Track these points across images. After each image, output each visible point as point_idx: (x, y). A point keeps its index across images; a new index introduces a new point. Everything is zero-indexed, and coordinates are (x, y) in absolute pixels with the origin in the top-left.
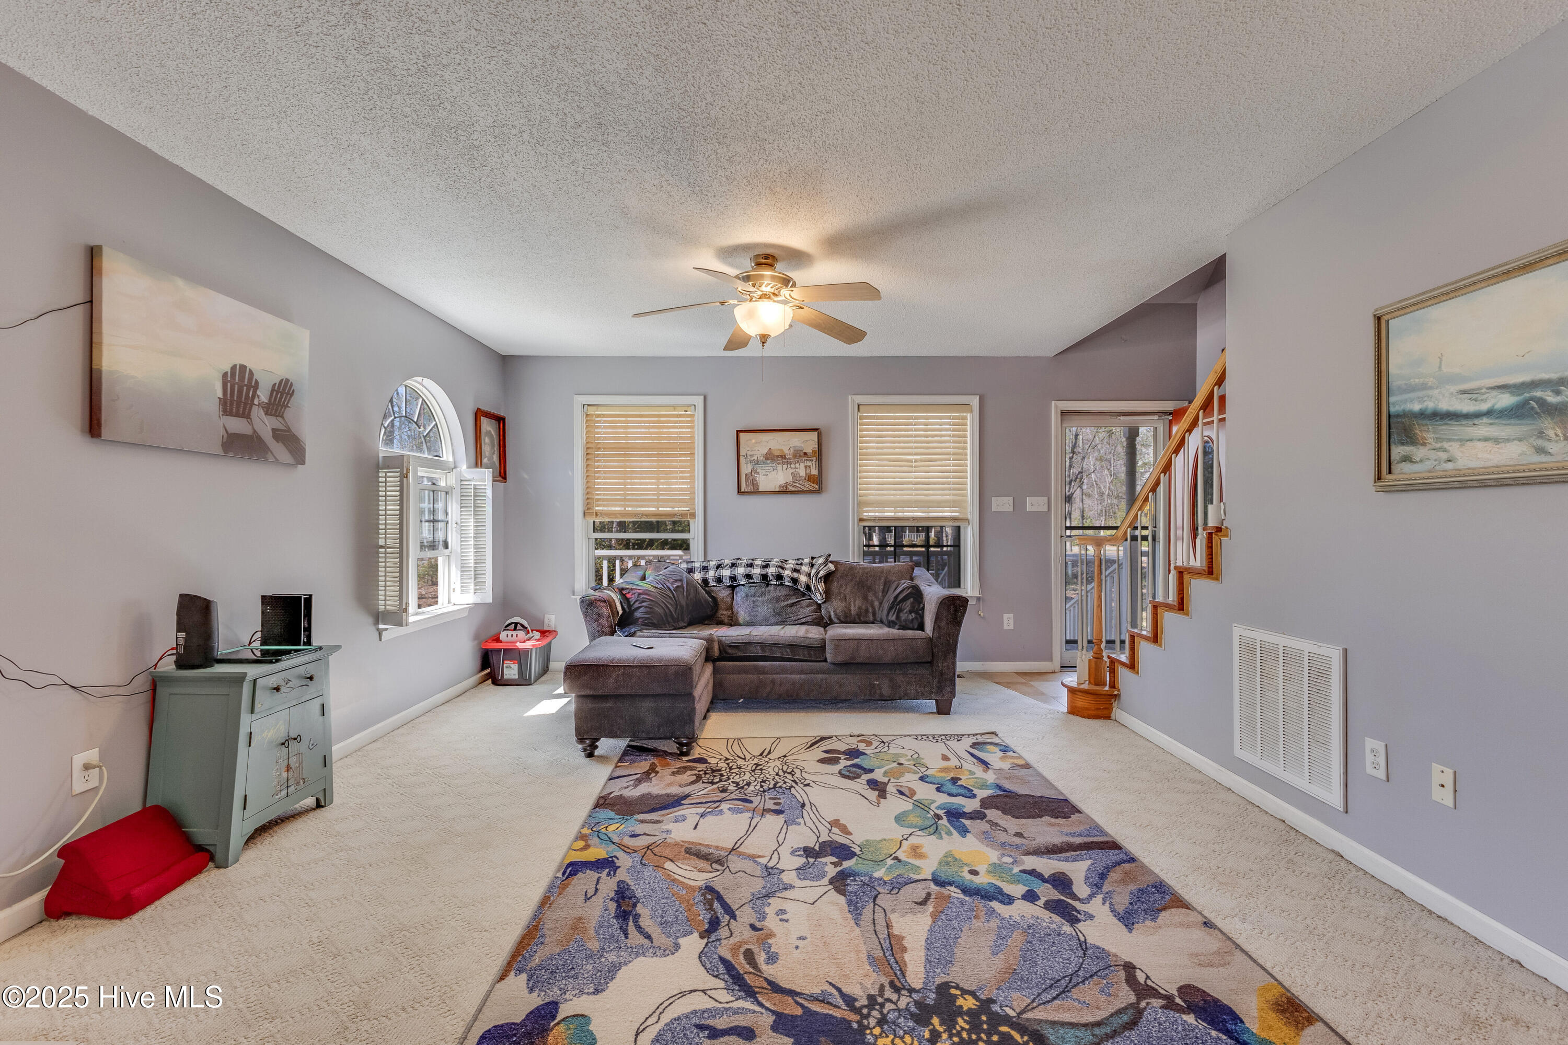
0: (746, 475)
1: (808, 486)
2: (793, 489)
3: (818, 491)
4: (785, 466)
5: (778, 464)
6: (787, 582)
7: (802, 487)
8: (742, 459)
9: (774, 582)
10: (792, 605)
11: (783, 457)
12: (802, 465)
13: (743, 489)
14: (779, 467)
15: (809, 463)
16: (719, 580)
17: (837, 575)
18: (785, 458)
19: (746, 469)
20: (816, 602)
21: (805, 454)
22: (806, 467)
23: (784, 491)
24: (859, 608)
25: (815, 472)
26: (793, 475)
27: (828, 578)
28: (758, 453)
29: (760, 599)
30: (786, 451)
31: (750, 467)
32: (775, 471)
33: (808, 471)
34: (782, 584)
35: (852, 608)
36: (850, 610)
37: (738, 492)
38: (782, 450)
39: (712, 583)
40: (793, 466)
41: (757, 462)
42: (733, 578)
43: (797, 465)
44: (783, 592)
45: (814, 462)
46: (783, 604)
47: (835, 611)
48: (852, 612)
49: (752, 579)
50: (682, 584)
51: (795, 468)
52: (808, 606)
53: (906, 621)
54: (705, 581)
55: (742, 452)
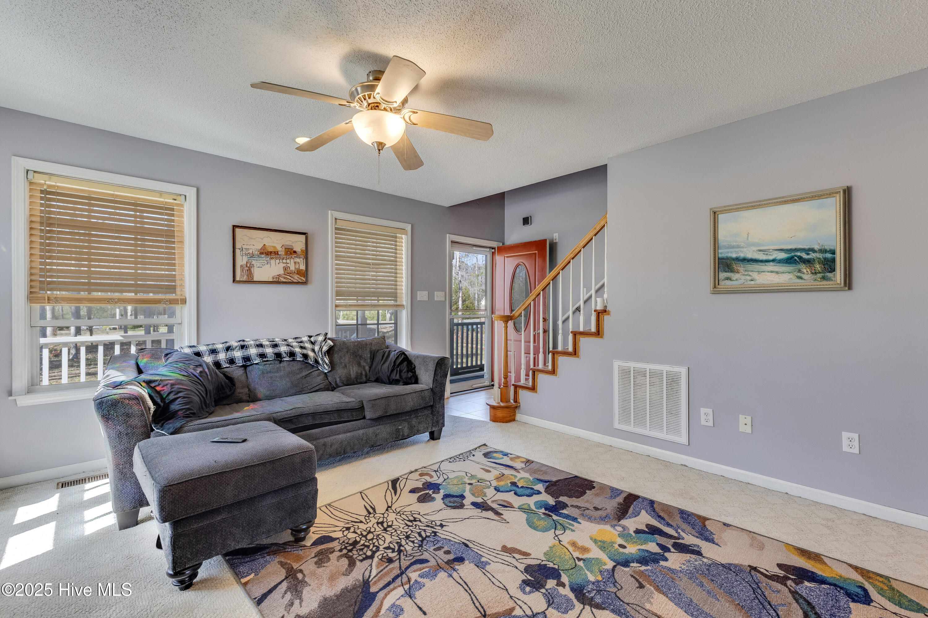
0: (241, 266)
1: (296, 278)
2: (284, 280)
3: (305, 283)
4: (278, 261)
5: (272, 258)
6: (299, 358)
7: (292, 279)
8: (238, 252)
9: (287, 359)
10: (306, 376)
11: (276, 253)
12: (292, 260)
13: (238, 278)
14: (273, 262)
15: (298, 260)
16: (232, 361)
17: (336, 349)
18: (278, 254)
19: (241, 261)
20: (323, 372)
21: (295, 252)
22: (295, 263)
23: (276, 282)
24: (357, 373)
25: (303, 267)
26: (285, 269)
27: (330, 352)
28: (252, 247)
29: (277, 374)
30: (279, 248)
31: (245, 259)
32: (269, 265)
33: (297, 267)
34: (294, 360)
35: (352, 373)
36: (350, 375)
37: (234, 281)
38: (274, 247)
39: (225, 365)
40: (284, 261)
41: (252, 256)
42: (247, 359)
43: (288, 261)
44: (296, 367)
45: (302, 260)
46: (299, 376)
47: (340, 377)
48: (352, 376)
49: (265, 357)
50: (204, 369)
51: (286, 263)
52: (319, 375)
53: (406, 378)
54: (217, 364)
55: (238, 246)
